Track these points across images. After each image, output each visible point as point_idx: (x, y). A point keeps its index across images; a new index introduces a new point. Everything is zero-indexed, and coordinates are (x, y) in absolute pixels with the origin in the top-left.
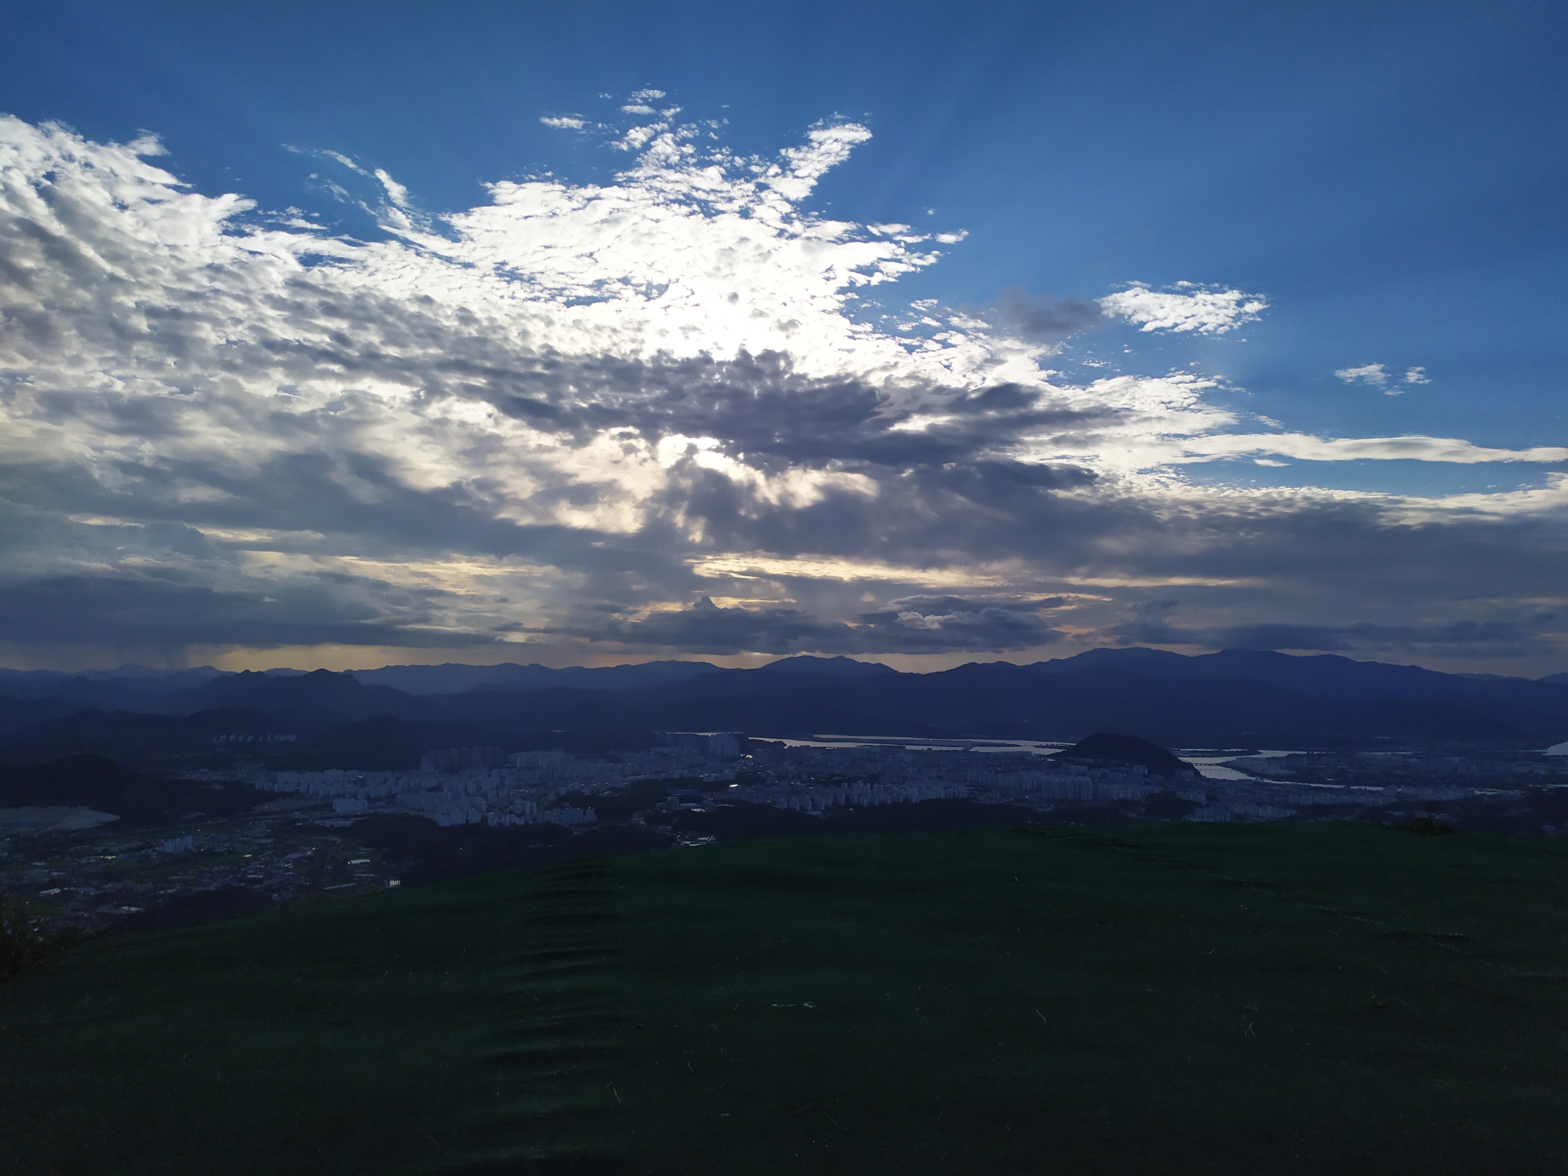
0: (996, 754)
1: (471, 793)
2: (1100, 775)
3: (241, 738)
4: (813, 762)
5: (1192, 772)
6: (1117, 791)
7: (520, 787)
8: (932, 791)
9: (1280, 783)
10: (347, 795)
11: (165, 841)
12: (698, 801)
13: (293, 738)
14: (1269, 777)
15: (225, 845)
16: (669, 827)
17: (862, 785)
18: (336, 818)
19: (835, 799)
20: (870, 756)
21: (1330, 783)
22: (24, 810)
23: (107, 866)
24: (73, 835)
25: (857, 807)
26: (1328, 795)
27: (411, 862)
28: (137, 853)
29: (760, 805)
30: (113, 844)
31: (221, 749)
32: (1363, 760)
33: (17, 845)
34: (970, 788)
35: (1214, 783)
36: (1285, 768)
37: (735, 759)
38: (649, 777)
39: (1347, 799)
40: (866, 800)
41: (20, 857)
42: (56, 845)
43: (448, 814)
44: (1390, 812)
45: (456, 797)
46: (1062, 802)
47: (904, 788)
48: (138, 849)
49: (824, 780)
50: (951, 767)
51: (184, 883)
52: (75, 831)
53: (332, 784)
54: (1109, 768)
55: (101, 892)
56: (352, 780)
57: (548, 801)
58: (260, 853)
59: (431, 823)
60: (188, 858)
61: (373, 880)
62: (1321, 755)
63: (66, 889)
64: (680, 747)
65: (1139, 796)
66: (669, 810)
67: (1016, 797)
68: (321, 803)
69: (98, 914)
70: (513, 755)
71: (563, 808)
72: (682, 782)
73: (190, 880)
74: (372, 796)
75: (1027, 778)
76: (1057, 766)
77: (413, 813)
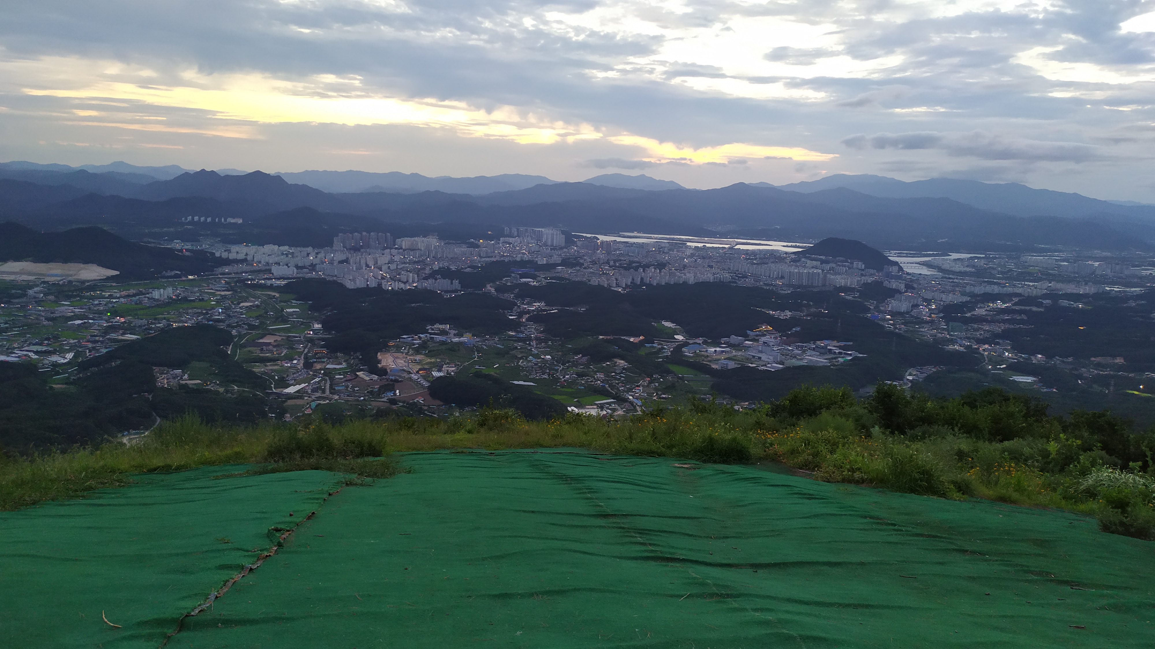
0: (753, 252)
1: (370, 265)
2: (828, 268)
3: (202, 219)
4: (618, 252)
5: (897, 268)
6: (840, 280)
7: (405, 263)
8: (704, 276)
9: (961, 277)
10: (281, 264)
11: (153, 291)
12: (534, 277)
13: (240, 221)
14: (953, 273)
15: (196, 295)
16: (513, 295)
17: (653, 270)
18: (275, 279)
19: (633, 279)
20: (660, 249)
21: (999, 278)
22: (51, 265)
23: (113, 307)
24: (87, 284)
25: (649, 285)
26: (996, 287)
27: (329, 312)
28: (134, 298)
29: (578, 282)
30: (116, 291)
31: (189, 227)
32: (1026, 262)
33: (49, 289)
34: (732, 275)
35: (912, 276)
36: (967, 266)
37: (561, 248)
38: (498, 258)
39: (1010, 290)
40: (655, 281)
41: (51, 297)
42: (76, 290)
43: (354, 280)
44: (1040, 300)
45: (359, 268)
46: (799, 287)
47: (683, 273)
48: (134, 295)
49: (626, 265)
50: (719, 259)
51: (168, 320)
52: (88, 281)
53: (270, 255)
54: (836, 263)
55: (110, 324)
56: (285, 253)
57: (425, 274)
58: (222, 302)
59: (342, 286)
60: (170, 303)
61: (302, 323)
62: (995, 258)
63: (86, 321)
64: (521, 238)
65: (856, 285)
66: (513, 283)
67: (765, 282)
68: (264, 268)
69: (109, 339)
70: (400, 240)
71: (436, 279)
72: (523, 264)
73: (173, 318)
74: (300, 265)
75: (775, 268)
76: (799, 261)
77: (328, 278)
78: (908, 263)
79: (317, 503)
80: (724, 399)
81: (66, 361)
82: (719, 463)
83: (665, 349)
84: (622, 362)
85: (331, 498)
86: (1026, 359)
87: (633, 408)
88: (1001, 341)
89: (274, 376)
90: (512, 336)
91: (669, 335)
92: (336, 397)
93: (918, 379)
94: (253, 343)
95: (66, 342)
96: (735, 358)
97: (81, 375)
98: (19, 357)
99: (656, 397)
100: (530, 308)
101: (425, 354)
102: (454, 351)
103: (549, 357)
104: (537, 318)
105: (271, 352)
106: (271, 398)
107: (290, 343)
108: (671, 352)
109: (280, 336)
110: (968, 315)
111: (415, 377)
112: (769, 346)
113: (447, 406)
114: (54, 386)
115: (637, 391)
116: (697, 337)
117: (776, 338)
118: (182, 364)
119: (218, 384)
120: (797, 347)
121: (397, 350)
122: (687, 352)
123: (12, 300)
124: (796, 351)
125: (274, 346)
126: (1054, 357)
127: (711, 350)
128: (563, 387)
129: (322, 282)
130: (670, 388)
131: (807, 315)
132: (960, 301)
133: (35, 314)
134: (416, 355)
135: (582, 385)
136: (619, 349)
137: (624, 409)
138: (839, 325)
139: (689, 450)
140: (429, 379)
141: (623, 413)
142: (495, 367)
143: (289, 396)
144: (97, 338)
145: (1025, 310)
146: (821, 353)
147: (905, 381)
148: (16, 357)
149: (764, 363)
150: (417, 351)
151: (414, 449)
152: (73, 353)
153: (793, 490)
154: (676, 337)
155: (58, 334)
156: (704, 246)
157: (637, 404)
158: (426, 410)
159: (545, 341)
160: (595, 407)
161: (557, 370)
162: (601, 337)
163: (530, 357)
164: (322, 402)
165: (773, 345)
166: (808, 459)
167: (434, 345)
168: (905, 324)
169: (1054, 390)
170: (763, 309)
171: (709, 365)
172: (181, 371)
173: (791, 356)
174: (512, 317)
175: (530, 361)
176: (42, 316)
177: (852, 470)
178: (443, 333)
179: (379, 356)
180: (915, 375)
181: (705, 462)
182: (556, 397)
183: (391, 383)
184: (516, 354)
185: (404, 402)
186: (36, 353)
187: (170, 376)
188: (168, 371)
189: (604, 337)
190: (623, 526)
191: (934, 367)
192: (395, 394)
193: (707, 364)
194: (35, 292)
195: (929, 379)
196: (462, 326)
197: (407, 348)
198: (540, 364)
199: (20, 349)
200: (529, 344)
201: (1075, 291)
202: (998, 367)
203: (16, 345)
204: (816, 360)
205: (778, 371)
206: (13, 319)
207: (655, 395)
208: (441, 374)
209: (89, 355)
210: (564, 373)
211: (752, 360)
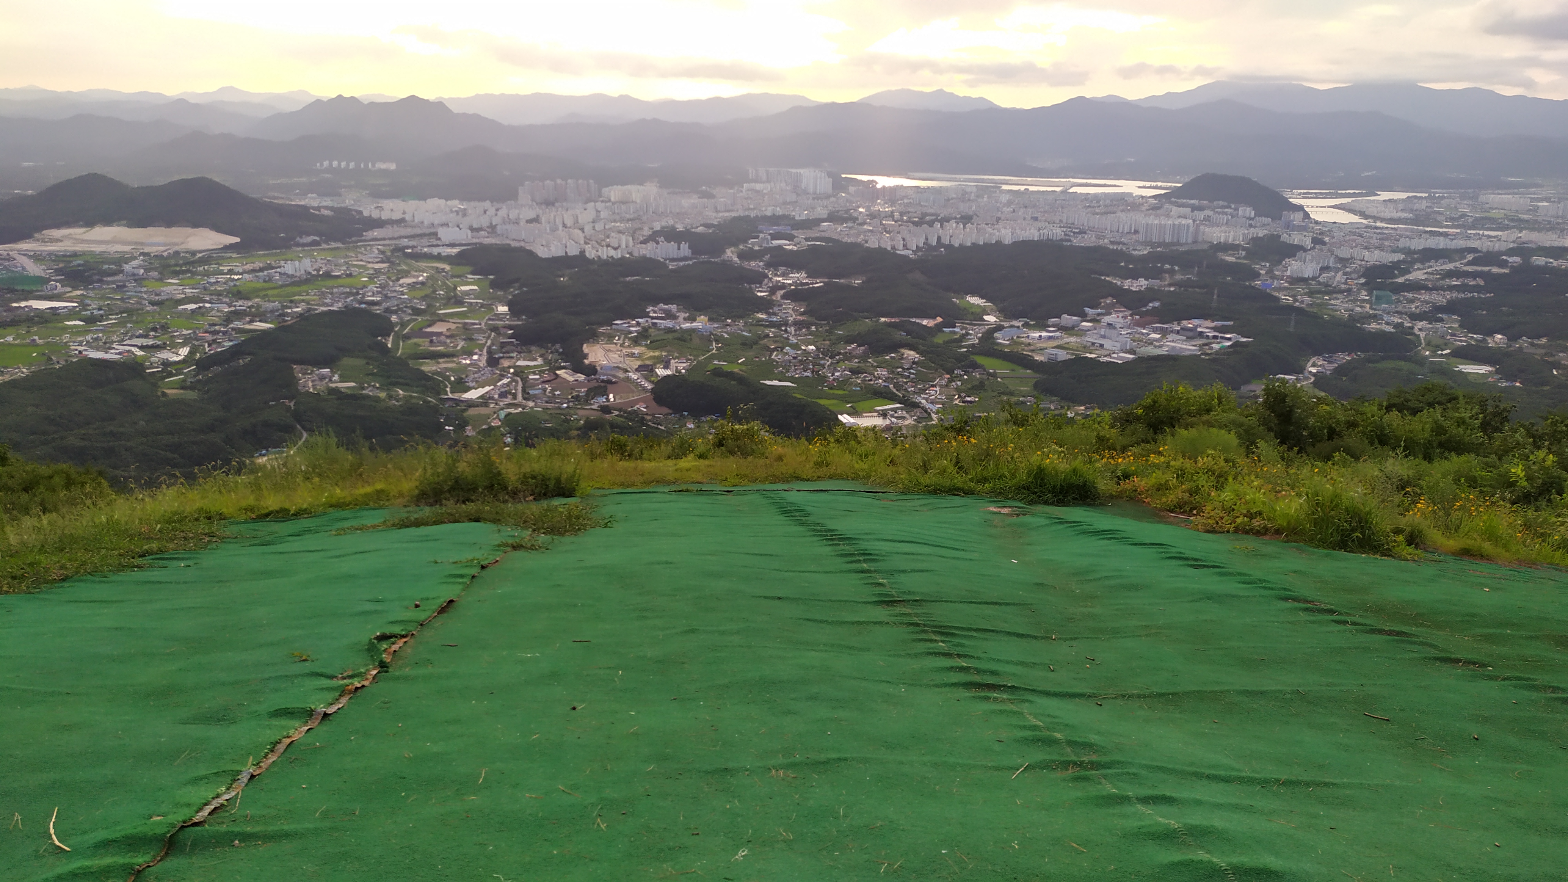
0: (1096, 197)
1: (569, 225)
2: (1203, 217)
3: (343, 164)
4: (906, 201)
5: (1301, 214)
6: (1217, 234)
7: (615, 221)
8: (1026, 233)
9: (1393, 226)
10: (450, 224)
11: (285, 263)
12: (791, 238)
13: (393, 167)
14: (1382, 220)
15: (342, 269)
16: (762, 264)
17: (954, 225)
18: (443, 246)
19: (927, 239)
20: (964, 196)
21: (1447, 227)
22: (150, 230)
23: (235, 285)
24: (200, 255)
25: (949, 247)
26: (1442, 238)
27: (517, 290)
28: (261, 274)
29: (851, 243)
30: (238, 264)
31: (326, 175)
32: (1487, 203)
33: (150, 263)
34: (1065, 230)
35: (1323, 226)
36: (1402, 210)
37: (828, 197)
38: (741, 213)
39: (1461, 243)
40: (957, 240)
41: (155, 274)
42: (185, 264)
43: (548, 246)
44: (1504, 257)
45: (554, 229)
46: (1160, 245)
47: (997, 229)
48: (261, 270)
49: (917, 219)
50: (1047, 208)
51: (308, 303)
52: (200, 252)
53: (435, 213)
54: (1213, 210)
55: (233, 309)
56: (454, 209)
57: (643, 236)
58: (376, 277)
59: (531, 253)
60: (309, 279)
61: (482, 306)
62: (1443, 198)
63: (201, 305)
64: (772, 184)
65: (1241, 239)
66: (761, 246)
67: (1112, 240)
68: (427, 231)
69: (233, 329)
70: (607, 189)
71: (657, 243)
72: (775, 220)
73: (314, 300)
74: (475, 226)
75: (1126, 220)
76: (1159, 208)
77: (514, 244)
78: (1317, 207)
79: (460, 583)
80: (1051, 402)
81: (180, 358)
82: (1052, 504)
83: (971, 334)
84: (912, 353)
85: (485, 573)
86: (1481, 341)
87: (926, 415)
88: (1444, 316)
89: (449, 377)
90: (763, 320)
91: (977, 316)
92: (531, 404)
93: (1324, 371)
94: (419, 333)
95: (178, 333)
96: (1066, 346)
97: (200, 377)
98: (120, 354)
99: (958, 400)
100: (785, 281)
101: (646, 345)
102: (685, 341)
103: (812, 347)
104: (796, 295)
105: (444, 344)
106: (446, 406)
107: (467, 332)
108: (979, 339)
109: (454, 323)
110: (1400, 280)
111: (633, 376)
112: (1115, 328)
113: (677, 416)
114: (166, 391)
115: (933, 393)
116: (1016, 318)
117: (1125, 317)
118: (329, 361)
119: (378, 388)
120: (1155, 330)
121: (608, 340)
122: (1001, 338)
123: (105, 279)
124: (1154, 336)
125: (447, 337)
126: (1520, 338)
127: (1034, 335)
128: (831, 389)
129: (506, 250)
130: (978, 388)
131: (1170, 285)
132: (1390, 260)
133: (136, 296)
134: (634, 346)
135: (857, 385)
136: (907, 335)
137: (915, 418)
138: (1215, 297)
139: (1010, 485)
140: (653, 379)
141: (913, 423)
142: (740, 361)
143: (470, 404)
144: (217, 328)
145: (1482, 272)
146: (1188, 338)
147: (1306, 374)
148: (116, 354)
149: (1107, 353)
150: (636, 342)
151: (622, 485)
152: (188, 349)
153: (1170, 552)
154: (986, 317)
155: (166, 324)
156: (1025, 189)
157: (932, 410)
158: (650, 421)
159: (807, 325)
160: (876, 414)
161: (823, 366)
162: (883, 319)
163: (787, 348)
164: (513, 411)
165: (1121, 328)
166: (1183, 498)
167: (657, 332)
168: (1311, 294)
169: (1518, 384)
170: (1108, 276)
171: (1031, 356)
172: (329, 370)
173: (1146, 342)
174: (762, 294)
175: (787, 354)
176: (145, 299)
177: (1251, 516)
178: (670, 316)
179: (586, 348)
180: (1320, 366)
181: (1032, 503)
182: (822, 402)
183: (603, 384)
184: (768, 345)
185: (620, 410)
186: (141, 348)
187: (316, 378)
188: (312, 371)
189: (886, 319)
190: (916, 620)
191: (1348, 355)
192: (608, 400)
193: (1028, 355)
194: (133, 268)
195: (1340, 371)
196: (694, 306)
197: (622, 339)
198: (800, 358)
199: (121, 342)
200: (786, 331)
201: (1556, 244)
202: (1439, 352)
203: (115, 338)
204: (1181, 348)
205: (1127, 363)
206: (108, 304)
207: (956, 397)
208: (669, 372)
209: (209, 351)
210: (833, 368)
211: (1091, 348)
